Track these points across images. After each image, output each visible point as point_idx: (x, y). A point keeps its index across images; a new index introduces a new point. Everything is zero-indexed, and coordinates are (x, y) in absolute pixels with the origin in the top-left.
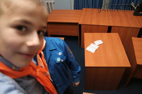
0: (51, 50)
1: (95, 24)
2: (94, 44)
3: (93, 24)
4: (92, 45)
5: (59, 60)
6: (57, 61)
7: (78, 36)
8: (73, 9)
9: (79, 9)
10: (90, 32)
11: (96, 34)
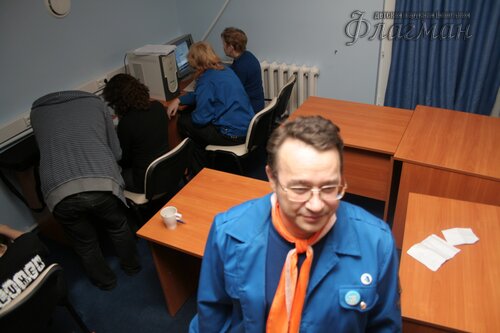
0: (340, 252)
1: (455, 167)
2: (442, 237)
3: (446, 166)
4: (433, 239)
5: (352, 298)
6: (347, 300)
7: (384, 202)
8: (382, 104)
9: (401, 107)
10: (433, 192)
11: (453, 203)
